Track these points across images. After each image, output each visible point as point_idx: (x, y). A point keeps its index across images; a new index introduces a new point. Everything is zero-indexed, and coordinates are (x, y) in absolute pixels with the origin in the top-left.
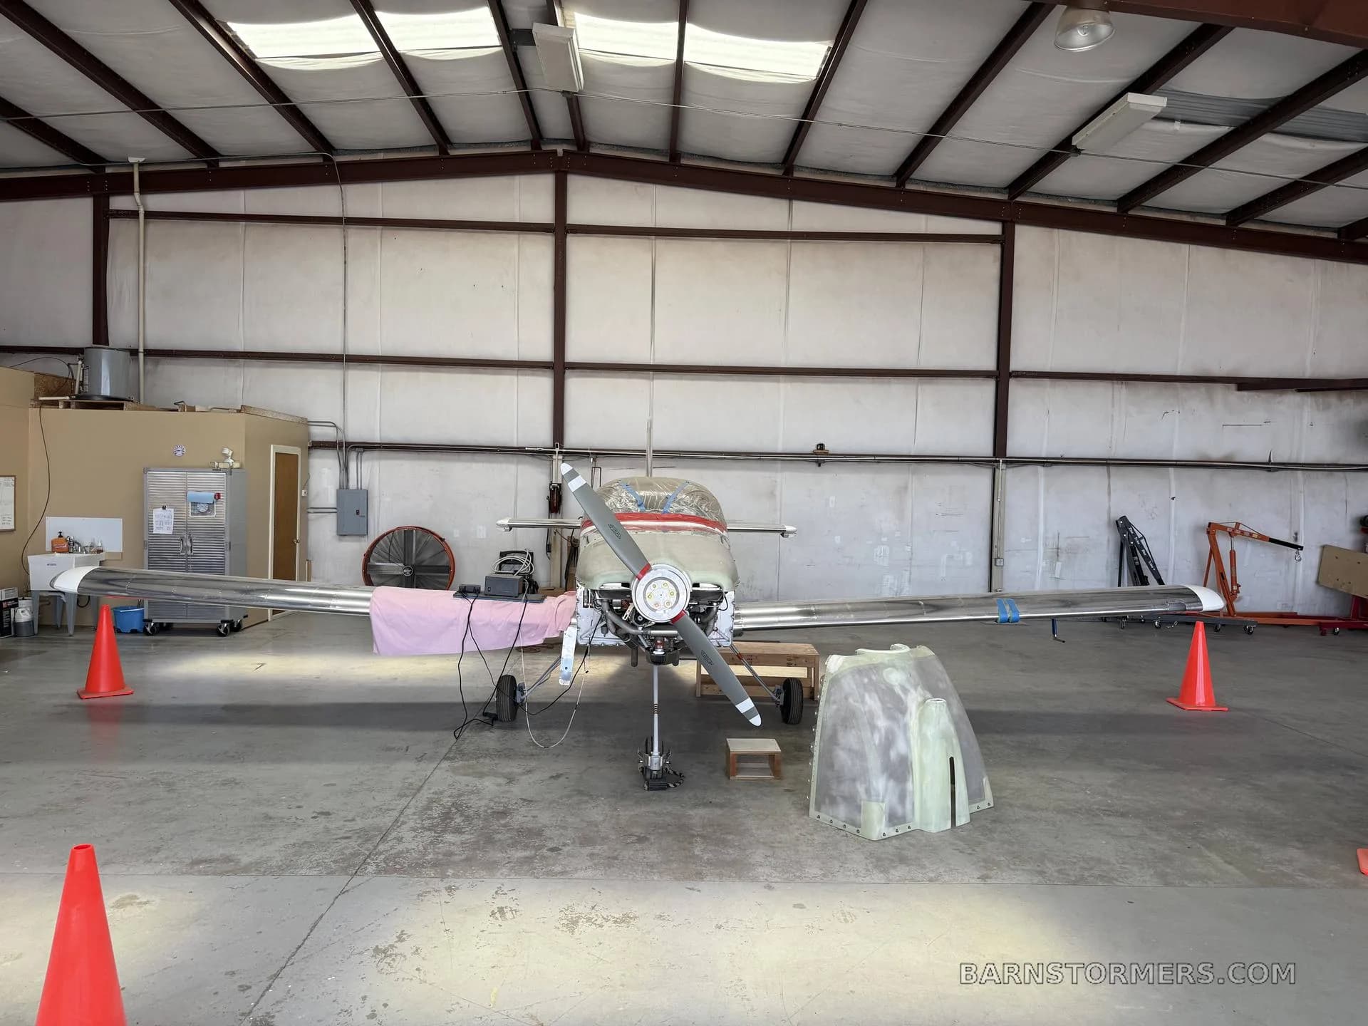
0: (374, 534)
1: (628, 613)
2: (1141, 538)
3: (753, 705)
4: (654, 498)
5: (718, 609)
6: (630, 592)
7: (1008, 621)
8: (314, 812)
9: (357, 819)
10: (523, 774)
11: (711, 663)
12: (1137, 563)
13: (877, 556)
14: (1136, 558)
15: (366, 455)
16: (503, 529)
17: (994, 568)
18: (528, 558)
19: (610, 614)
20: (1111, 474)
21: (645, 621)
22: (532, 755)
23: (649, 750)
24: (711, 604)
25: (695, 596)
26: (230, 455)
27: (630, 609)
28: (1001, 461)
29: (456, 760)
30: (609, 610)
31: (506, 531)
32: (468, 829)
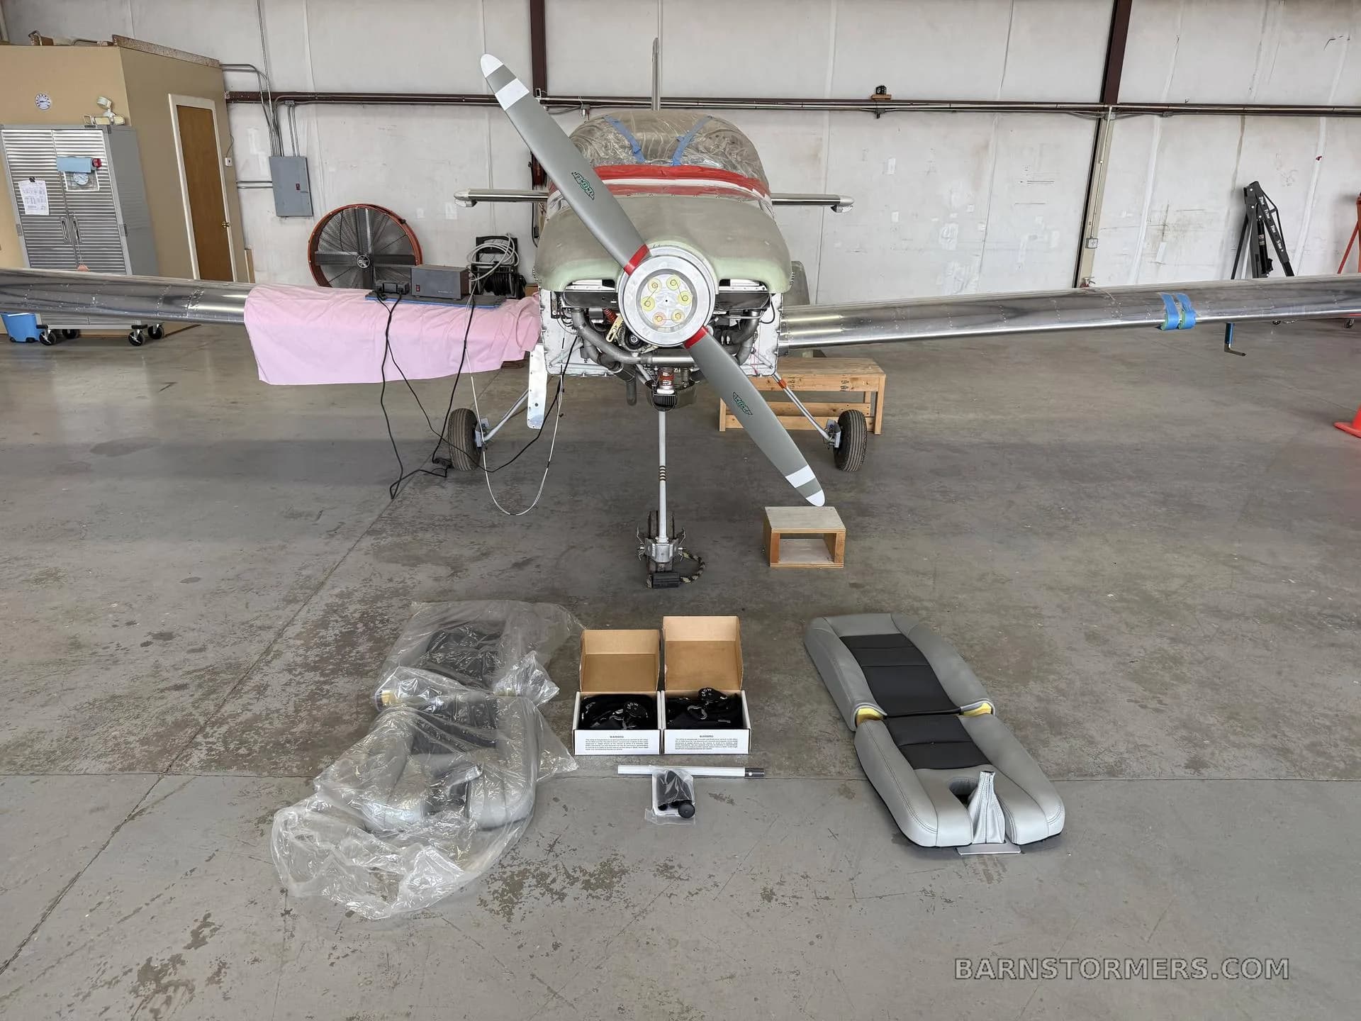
0: (321, 213)
1: (613, 330)
2: (1273, 211)
3: (814, 476)
4: (657, 142)
5: (758, 321)
6: (615, 296)
7: (1178, 328)
8: (150, 633)
9: (210, 647)
10: (478, 559)
11: (749, 412)
12: (1262, 243)
13: (942, 237)
14: (1262, 236)
15: (300, 110)
16: (463, 204)
17: (1085, 251)
18: (511, 246)
19: (586, 332)
20: (1246, 126)
21: (642, 343)
22: (493, 526)
23: (652, 535)
24: (748, 313)
25: (723, 301)
26: (108, 106)
27: (617, 323)
28: (1111, 109)
29: (384, 535)
30: (584, 325)
31: (467, 206)
32: (374, 666)
